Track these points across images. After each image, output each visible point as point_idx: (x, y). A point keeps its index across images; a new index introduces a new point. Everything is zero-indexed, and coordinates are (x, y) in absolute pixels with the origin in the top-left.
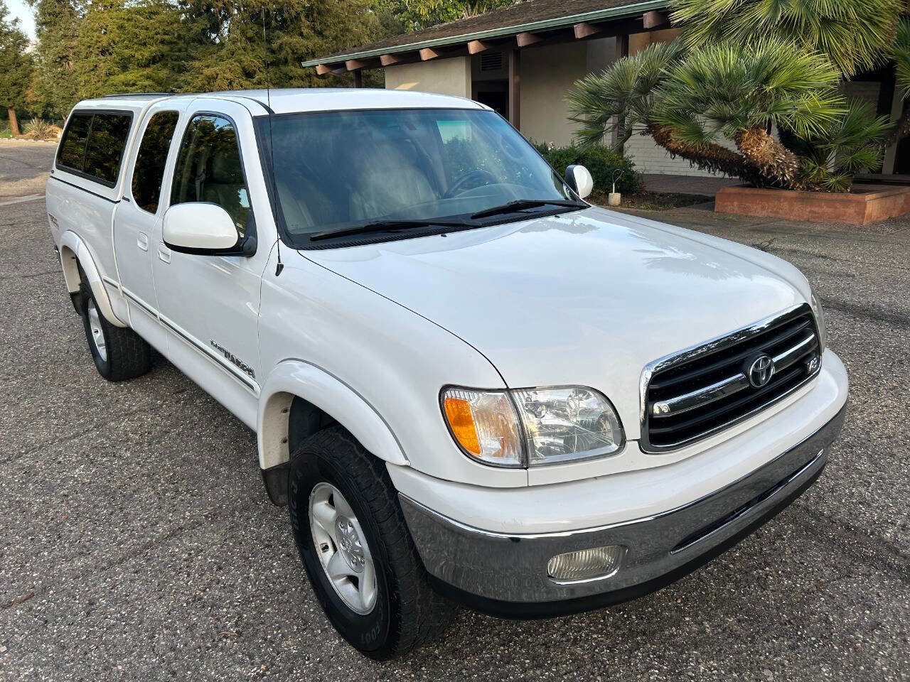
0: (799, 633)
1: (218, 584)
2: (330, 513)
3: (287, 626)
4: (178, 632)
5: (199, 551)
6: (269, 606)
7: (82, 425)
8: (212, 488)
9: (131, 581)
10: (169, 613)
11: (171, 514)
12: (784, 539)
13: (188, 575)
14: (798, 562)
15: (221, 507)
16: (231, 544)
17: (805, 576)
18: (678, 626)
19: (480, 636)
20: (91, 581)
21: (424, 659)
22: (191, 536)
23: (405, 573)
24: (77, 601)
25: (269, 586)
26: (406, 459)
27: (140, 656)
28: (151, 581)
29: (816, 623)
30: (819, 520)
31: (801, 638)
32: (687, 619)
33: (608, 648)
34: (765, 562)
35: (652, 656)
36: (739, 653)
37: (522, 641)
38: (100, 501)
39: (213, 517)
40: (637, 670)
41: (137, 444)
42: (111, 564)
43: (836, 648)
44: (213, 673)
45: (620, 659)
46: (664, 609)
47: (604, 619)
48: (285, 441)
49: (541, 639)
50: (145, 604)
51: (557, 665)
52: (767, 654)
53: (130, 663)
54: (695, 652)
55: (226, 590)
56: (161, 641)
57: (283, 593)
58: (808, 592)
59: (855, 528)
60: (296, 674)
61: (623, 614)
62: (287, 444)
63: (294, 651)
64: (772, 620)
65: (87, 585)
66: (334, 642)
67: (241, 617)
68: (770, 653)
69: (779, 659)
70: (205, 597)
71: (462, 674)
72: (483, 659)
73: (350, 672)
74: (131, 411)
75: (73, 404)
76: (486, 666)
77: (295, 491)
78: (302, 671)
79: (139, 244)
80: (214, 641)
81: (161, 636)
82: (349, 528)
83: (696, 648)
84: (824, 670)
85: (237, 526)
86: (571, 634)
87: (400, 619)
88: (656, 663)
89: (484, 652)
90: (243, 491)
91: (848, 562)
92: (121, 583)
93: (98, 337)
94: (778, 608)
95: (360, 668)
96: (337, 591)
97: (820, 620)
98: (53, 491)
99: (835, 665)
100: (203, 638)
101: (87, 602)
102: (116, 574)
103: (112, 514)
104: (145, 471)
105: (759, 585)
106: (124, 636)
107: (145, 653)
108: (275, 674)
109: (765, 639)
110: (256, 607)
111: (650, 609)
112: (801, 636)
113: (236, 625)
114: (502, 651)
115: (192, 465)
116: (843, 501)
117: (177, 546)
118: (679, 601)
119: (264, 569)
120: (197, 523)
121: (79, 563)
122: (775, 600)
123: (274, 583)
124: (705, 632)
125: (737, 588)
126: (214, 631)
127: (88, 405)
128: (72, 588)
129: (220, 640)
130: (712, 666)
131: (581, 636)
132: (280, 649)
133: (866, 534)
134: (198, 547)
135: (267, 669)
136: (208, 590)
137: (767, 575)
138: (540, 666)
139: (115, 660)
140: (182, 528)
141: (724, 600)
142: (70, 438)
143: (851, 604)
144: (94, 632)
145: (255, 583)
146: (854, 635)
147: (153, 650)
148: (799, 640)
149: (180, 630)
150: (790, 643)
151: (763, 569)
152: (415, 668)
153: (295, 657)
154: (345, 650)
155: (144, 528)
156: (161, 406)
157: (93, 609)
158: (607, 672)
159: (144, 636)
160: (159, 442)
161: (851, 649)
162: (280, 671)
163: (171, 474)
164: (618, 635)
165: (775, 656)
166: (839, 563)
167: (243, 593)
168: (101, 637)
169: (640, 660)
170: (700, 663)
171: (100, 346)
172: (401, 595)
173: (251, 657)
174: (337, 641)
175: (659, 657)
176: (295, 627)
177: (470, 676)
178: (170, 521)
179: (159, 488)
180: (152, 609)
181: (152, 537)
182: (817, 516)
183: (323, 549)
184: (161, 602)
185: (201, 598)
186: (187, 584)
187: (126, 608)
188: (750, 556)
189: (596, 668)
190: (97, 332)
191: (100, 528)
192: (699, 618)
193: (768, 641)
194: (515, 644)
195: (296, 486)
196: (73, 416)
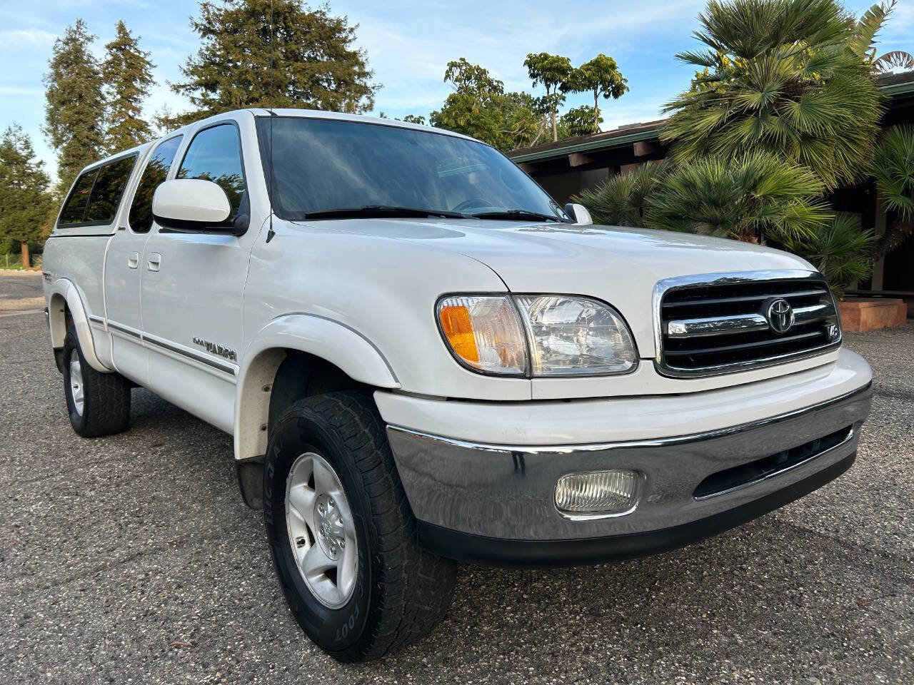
0: (845, 644)
1: (175, 600)
2: (310, 496)
3: (251, 637)
4: (123, 643)
5: (156, 572)
6: (232, 620)
7: (48, 470)
8: (181, 520)
9: (76, 598)
10: (115, 626)
11: (131, 542)
12: (816, 564)
13: (143, 593)
14: (834, 583)
15: (188, 536)
16: (195, 566)
17: (844, 594)
18: (705, 638)
19: (476, 646)
20: (31, 598)
21: (410, 667)
22: (151, 560)
23: (391, 530)
24: (11, 615)
25: (234, 602)
26: (397, 381)
27: (74, 665)
28: (99, 599)
29: (863, 635)
30: (852, 549)
31: (848, 649)
32: (715, 631)
33: (625, 657)
34: (797, 584)
35: (677, 665)
36: (778, 661)
37: (526, 650)
38: (55, 531)
39: (180, 544)
40: (661, 677)
41: (103, 485)
42: (56, 583)
43: (889, 657)
44: (158, 680)
45: (640, 667)
46: (687, 623)
47: (619, 631)
48: (264, 429)
49: (547, 648)
50: (89, 618)
51: (566, 672)
52: (811, 663)
53: (62, 670)
54: (727, 661)
55: (184, 606)
56: (102, 651)
57: (250, 608)
58: (850, 608)
59: (893, 555)
60: (257, 681)
61: (641, 627)
62: (266, 432)
63: (257, 660)
64: (812, 633)
65: (25, 601)
66: (305, 651)
67: (197, 630)
68: (814, 662)
69: (825, 667)
70: (159, 612)
71: (454, 681)
72: (479, 667)
73: (322, 679)
74: (102, 460)
75: (41, 455)
76: (483, 674)
77: (271, 475)
78: (265, 679)
79: (130, 264)
80: (163, 651)
81: (102, 647)
82: (330, 508)
83: (727, 657)
84: (879, 677)
85: (204, 551)
86: (582, 644)
87: (383, 590)
88: (683, 671)
89: (481, 660)
90: (215, 523)
91: (890, 583)
92: (64, 600)
93: (78, 392)
94: (817, 623)
95: (333, 676)
96: (312, 590)
97: (867, 633)
98: (4, 523)
99: (890, 672)
100: (151, 649)
101: (22, 615)
102: (60, 591)
103: (65, 541)
104: (109, 507)
105: (793, 603)
106: (59, 646)
107: (80, 662)
108: (232, 681)
109: (807, 650)
110: (217, 621)
111: (671, 623)
112: (848, 646)
113: (192, 636)
114: (501, 659)
115: (161, 501)
116: (876, 532)
117: (134, 568)
118: (704, 616)
119: (231, 588)
120: (160, 549)
121: (20, 582)
122: (813, 616)
123: (240, 600)
124: (737, 644)
125: (769, 605)
126: (165, 642)
127: (57, 456)
128: (8, 603)
129: (171, 650)
130: (748, 673)
131: (593, 646)
132: (240, 659)
133: (905, 560)
134: (157, 569)
135: (223, 676)
136: (163, 605)
137: (801, 594)
138: (545, 673)
139: (45, 667)
140: (142, 554)
141: (756, 616)
142: (33, 481)
143: (900, 618)
144: (25, 642)
145: (218, 600)
146: (908, 645)
147: (91, 659)
148: (845, 651)
149: (126, 641)
150: (836, 653)
151: (796, 589)
152: (398, 675)
153: (257, 665)
154: (317, 659)
155: (99, 553)
156: (136, 456)
157: (28, 622)
158: (625, 679)
159: (82, 647)
160: (127, 484)
161: (906, 658)
162: (238, 679)
163: (137, 509)
164: (637, 646)
165: (821, 665)
166: (880, 584)
167: (203, 608)
168: (32, 647)
169: (663, 668)
170: (733, 671)
171: (78, 401)
172: (385, 557)
173: (205, 666)
174: (309, 651)
175: (686, 665)
176: (261, 638)
177: (463, 683)
178: (130, 547)
179: (122, 521)
180: (96, 622)
181: (107, 561)
182: (851, 546)
183: (299, 543)
184: (107, 617)
185: (155, 613)
186: (139, 600)
187: (66, 622)
188: (780, 578)
189: (612, 675)
190: (77, 387)
191: (49, 554)
192: (729, 630)
193: (810, 652)
194: (517, 653)
195: (272, 468)
196: (39, 463)
